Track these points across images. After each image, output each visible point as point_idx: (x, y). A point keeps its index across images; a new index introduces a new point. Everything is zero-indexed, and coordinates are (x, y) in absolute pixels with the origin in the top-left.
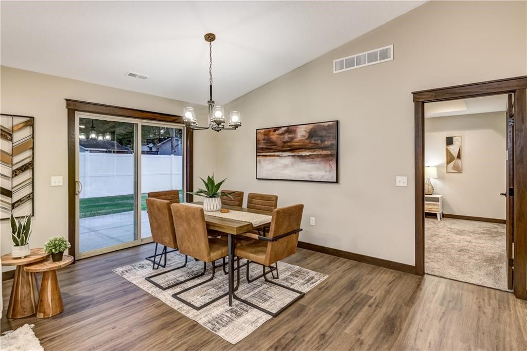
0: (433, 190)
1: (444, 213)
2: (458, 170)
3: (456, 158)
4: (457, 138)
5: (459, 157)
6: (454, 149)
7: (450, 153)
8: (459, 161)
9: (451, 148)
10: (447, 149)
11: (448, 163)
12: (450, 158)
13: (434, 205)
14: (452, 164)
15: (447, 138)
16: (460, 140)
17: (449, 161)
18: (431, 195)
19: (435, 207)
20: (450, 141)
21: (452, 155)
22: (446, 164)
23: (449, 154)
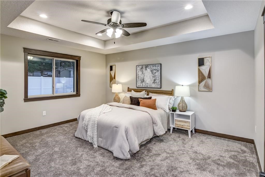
0: (187, 107)
1: (196, 128)
2: (209, 88)
3: (207, 78)
4: (207, 58)
5: (209, 76)
6: (205, 69)
7: (202, 73)
8: (209, 81)
9: (202, 68)
10: (199, 69)
11: (200, 82)
12: (201, 78)
13: (185, 122)
14: (203, 83)
15: (199, 59)
16: (210, 60)
17: (200, 80)
18: (185, 111)
19: (186, 124)
20: (201, 62)
21: (203, 75)
22: (198, 84)
23: (200, 74)
